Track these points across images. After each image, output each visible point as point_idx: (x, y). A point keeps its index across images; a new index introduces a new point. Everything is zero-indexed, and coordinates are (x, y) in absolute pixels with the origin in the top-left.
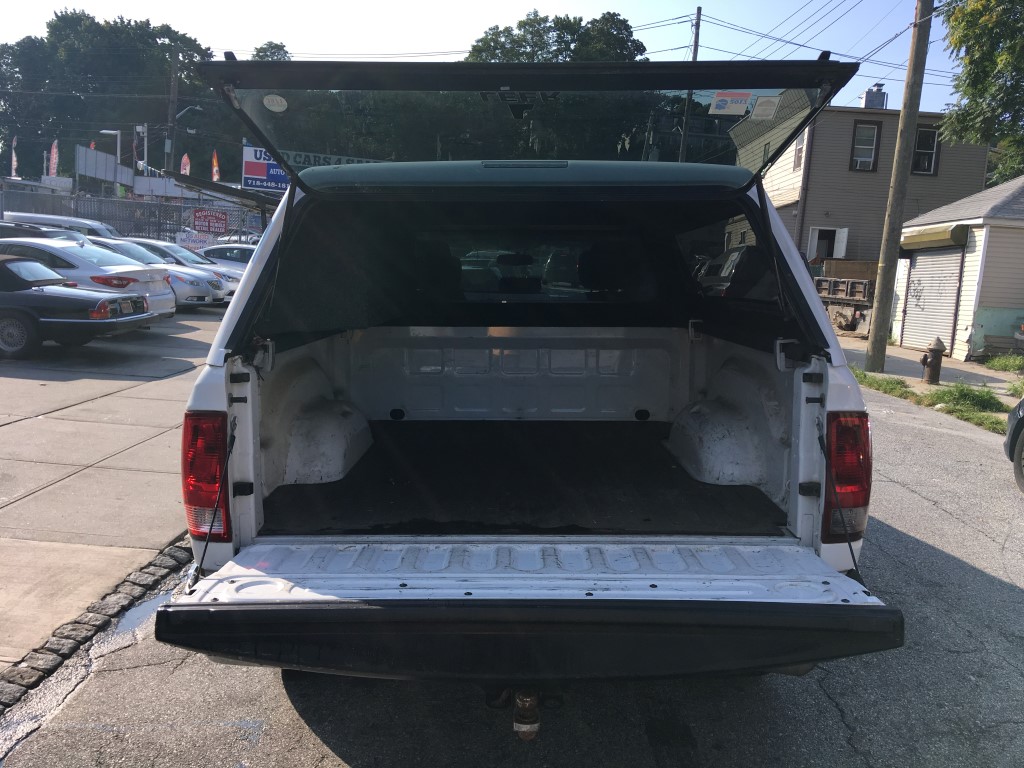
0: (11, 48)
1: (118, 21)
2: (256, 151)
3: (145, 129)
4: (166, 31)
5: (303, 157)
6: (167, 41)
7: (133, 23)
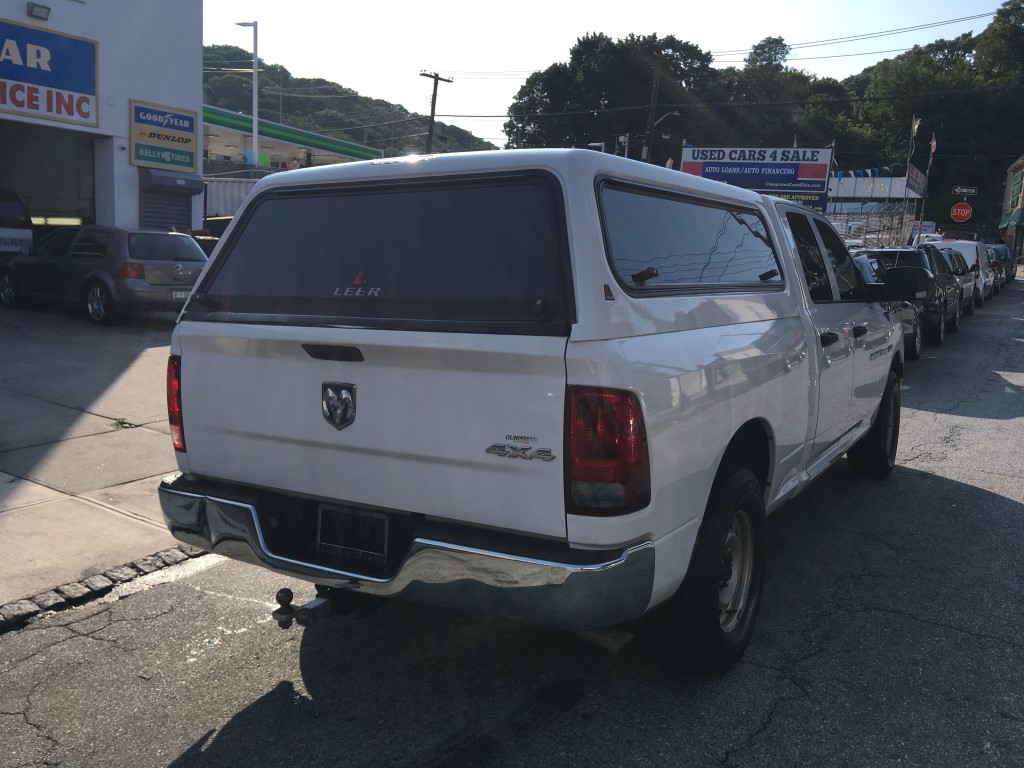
0: (542, 75)
1: (629, 38)
2: (694, 151)
3: (627, 139)
4: (671, 42)
5: (739, 152)
6: (670, 51)
7: (641, 39)
